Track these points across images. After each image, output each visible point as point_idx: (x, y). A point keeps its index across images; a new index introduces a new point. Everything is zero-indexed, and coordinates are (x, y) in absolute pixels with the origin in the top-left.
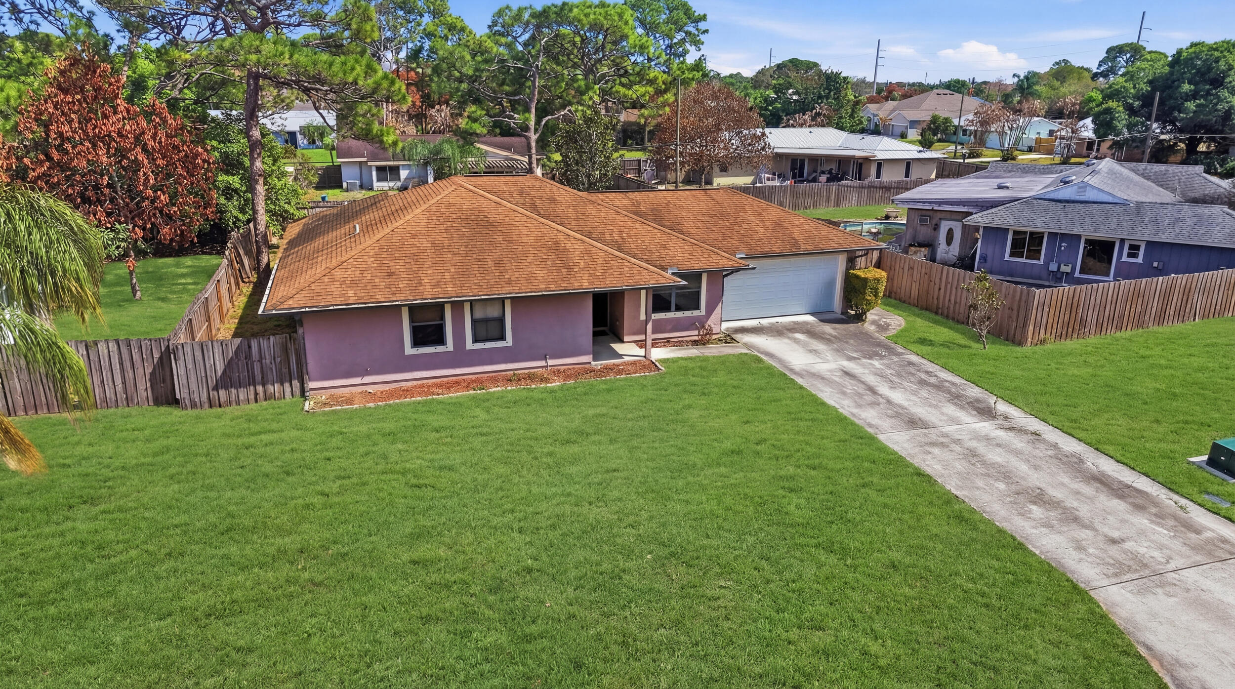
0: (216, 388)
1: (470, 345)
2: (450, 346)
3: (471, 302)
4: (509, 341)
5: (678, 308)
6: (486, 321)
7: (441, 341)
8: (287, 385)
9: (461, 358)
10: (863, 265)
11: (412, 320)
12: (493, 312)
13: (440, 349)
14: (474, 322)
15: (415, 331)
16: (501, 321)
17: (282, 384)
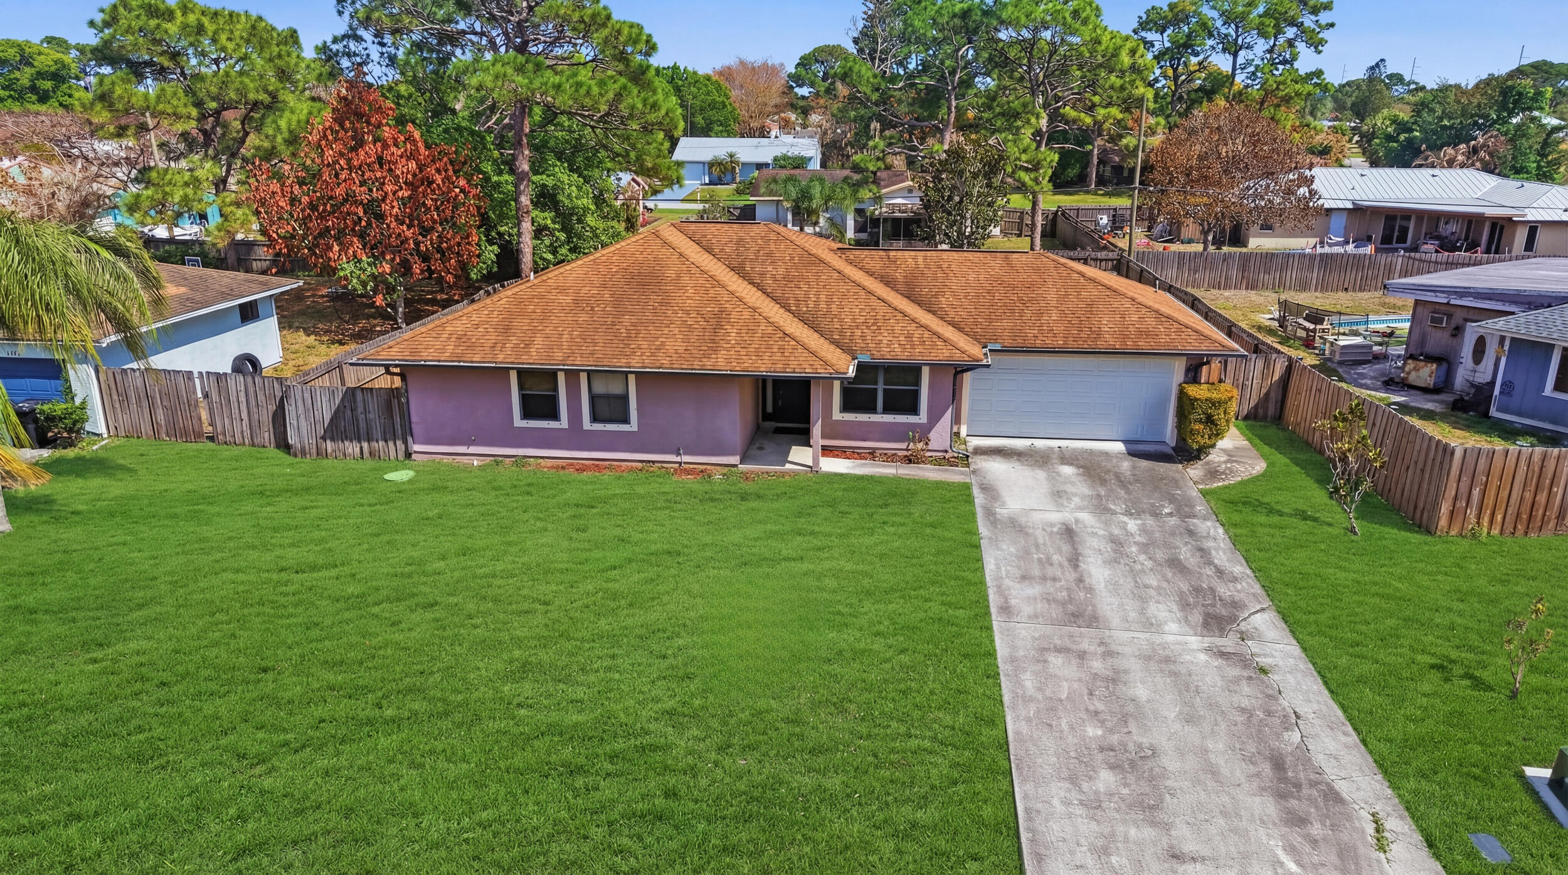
0: (324, 438)
1: (587, 424)
2: (564, 423)
3: (589, 372)
4: (633, 426)
5: (887, 410)
6: (607, 397)
7: (554, 416)
8: (391, 444)
9: (575, 438)
10: (1214, 377)
11: (521, 387)
12: (616, 389)
13: (552, 424)
14: (593, 398)
15: (525, 400)
16: (625, 398)
17: (386, 441)
